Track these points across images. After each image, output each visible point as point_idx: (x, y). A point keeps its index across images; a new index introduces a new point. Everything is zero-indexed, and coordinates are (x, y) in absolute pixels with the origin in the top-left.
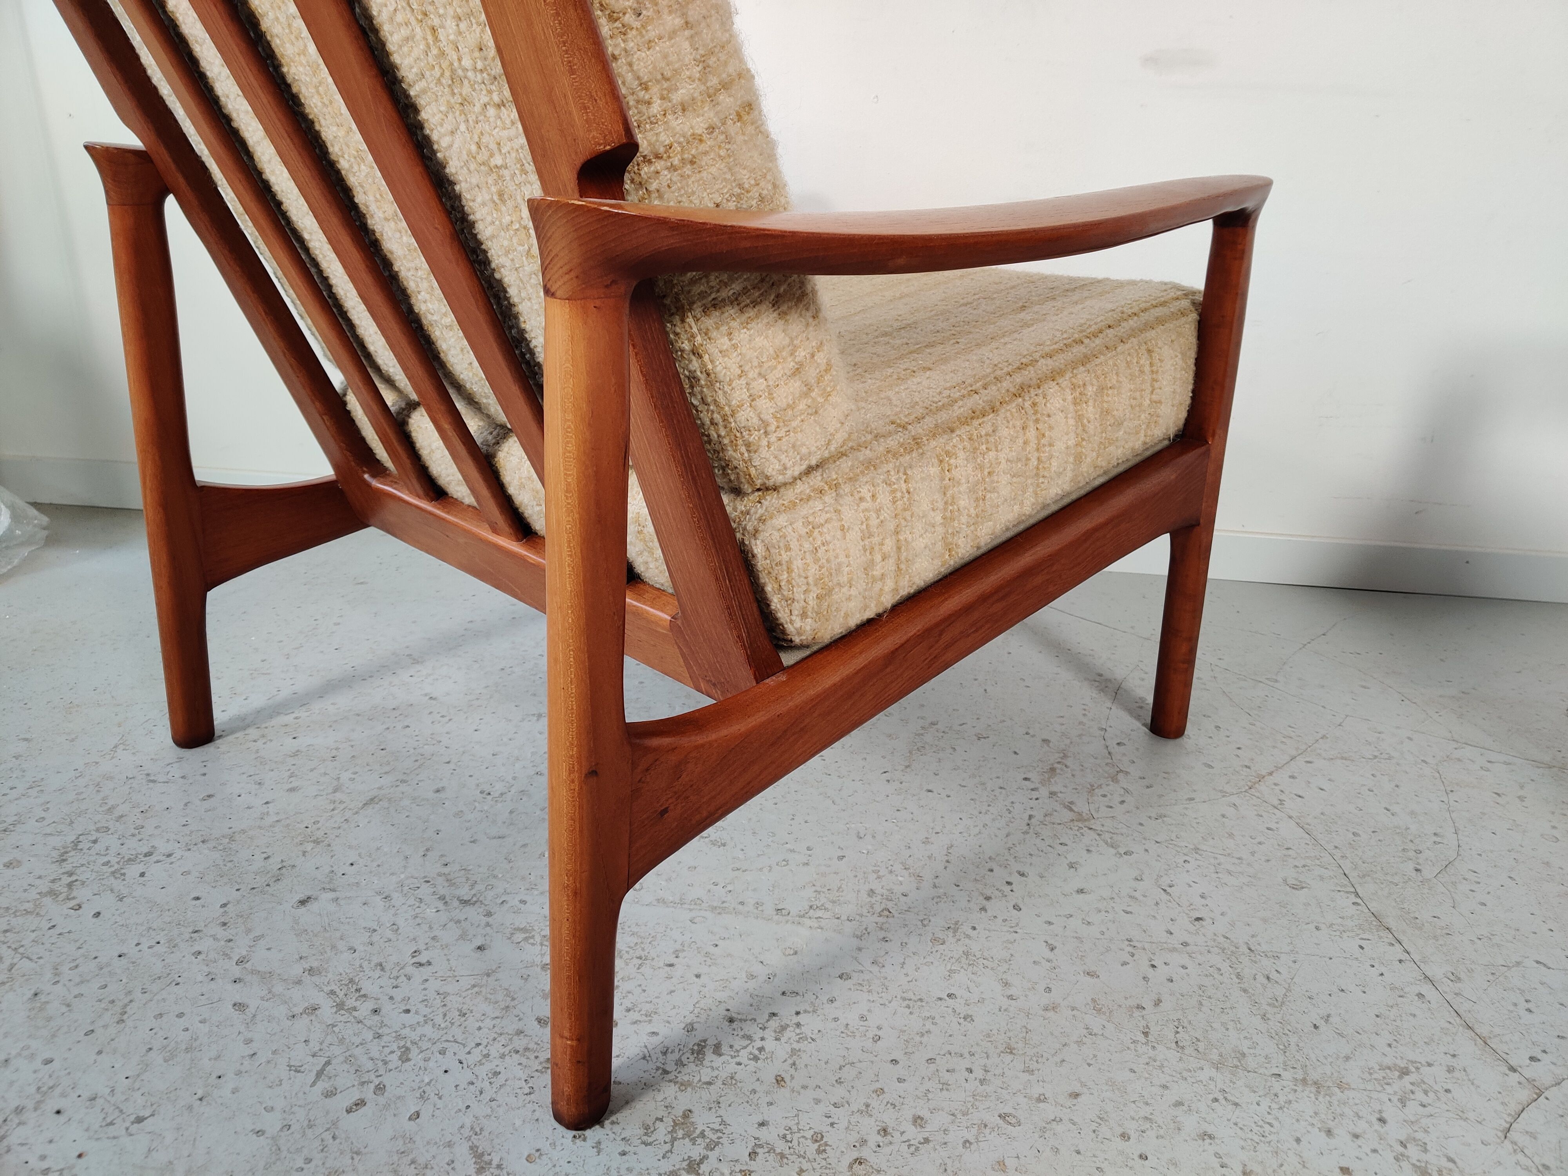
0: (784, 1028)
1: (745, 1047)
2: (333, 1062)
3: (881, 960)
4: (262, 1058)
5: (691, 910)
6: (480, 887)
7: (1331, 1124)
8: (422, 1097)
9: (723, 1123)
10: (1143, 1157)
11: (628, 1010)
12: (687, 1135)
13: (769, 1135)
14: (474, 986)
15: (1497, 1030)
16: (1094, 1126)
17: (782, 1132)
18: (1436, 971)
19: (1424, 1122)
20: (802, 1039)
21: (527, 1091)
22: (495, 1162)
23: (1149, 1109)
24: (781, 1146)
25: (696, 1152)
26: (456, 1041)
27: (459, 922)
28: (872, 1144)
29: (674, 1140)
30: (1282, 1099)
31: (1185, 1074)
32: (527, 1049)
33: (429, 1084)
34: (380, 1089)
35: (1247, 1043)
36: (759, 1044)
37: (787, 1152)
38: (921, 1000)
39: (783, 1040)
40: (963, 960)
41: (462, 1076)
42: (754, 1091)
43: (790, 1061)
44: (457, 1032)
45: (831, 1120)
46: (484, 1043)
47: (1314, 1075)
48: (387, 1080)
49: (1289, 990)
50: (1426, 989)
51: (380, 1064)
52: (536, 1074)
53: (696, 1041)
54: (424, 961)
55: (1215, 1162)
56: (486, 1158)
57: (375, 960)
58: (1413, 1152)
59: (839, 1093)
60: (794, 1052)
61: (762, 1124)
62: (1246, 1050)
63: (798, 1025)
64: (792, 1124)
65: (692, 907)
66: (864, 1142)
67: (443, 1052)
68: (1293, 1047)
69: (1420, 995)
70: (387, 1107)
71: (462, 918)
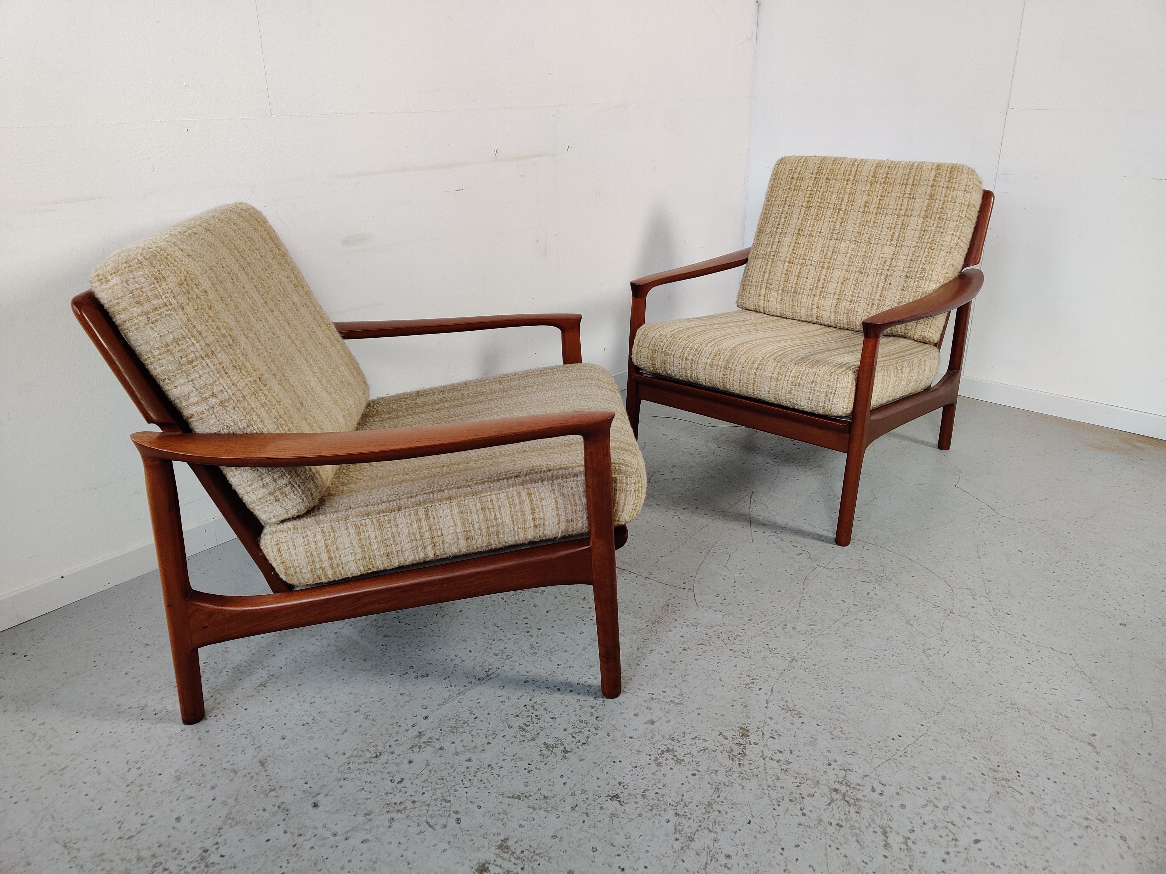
0: (533, 706)
1: (532, 719)
2: (428, 821)
3: (528, 670)
4: (404, 840)
5: (453, 700)
6: (372, 749)
7: (669, 629)
8: (472, 803)
9: (556, 738)
10: (646, 666)
11: (487, 737)
12: (553, 747)
13: (570, 730)
14: (430, 771)
15: (672, 581)
16: (630, 668)
17: (572, 727)
18: (646, 574)
19: (683, 614)
20: (542, 705)
21: (497, 776)
22: (520, 794)
23: (634, 655)
24: (577, 730)
25: (561, 748)
26: (454, 786)
27: (387, 763)
28: (594, 712)
29: (552, 751)
30: (654, 631)
31: (631, 641)
32: (478, 769)
33: (467, 799)
34: (456, 812)
35: (633, 623)
36: (534, 715)
37: (580, 730)
38: (554, 672)
39: (538, 709)
40: (547, 653)
41: (474, 789)
42: (551, 726)
43: (548, 712)
44: (449, 784)
45: (578, 716)
46: (462, 778)
47: (654, 620)
48: (454, 808)
49: (625, 603)
50: (649, 581)
51: (444, 809)
52: (492, 771)
53: (517, 728)
54: (400, 780)
55: (659, 655)
56: (515, 796)
57: (383, 793)
58: (687, 622)
59: (570, 709)
60: (545, 709)
61: (565, 730)
62: (635, 625)
63: (535, 703)
64: (571, 724)
65: (452, 699)
66: (592, 713)
67: (456, 790)
68: (643, 617)
69: (649, 583)
70: (467, 813)
71: (386, 761)
